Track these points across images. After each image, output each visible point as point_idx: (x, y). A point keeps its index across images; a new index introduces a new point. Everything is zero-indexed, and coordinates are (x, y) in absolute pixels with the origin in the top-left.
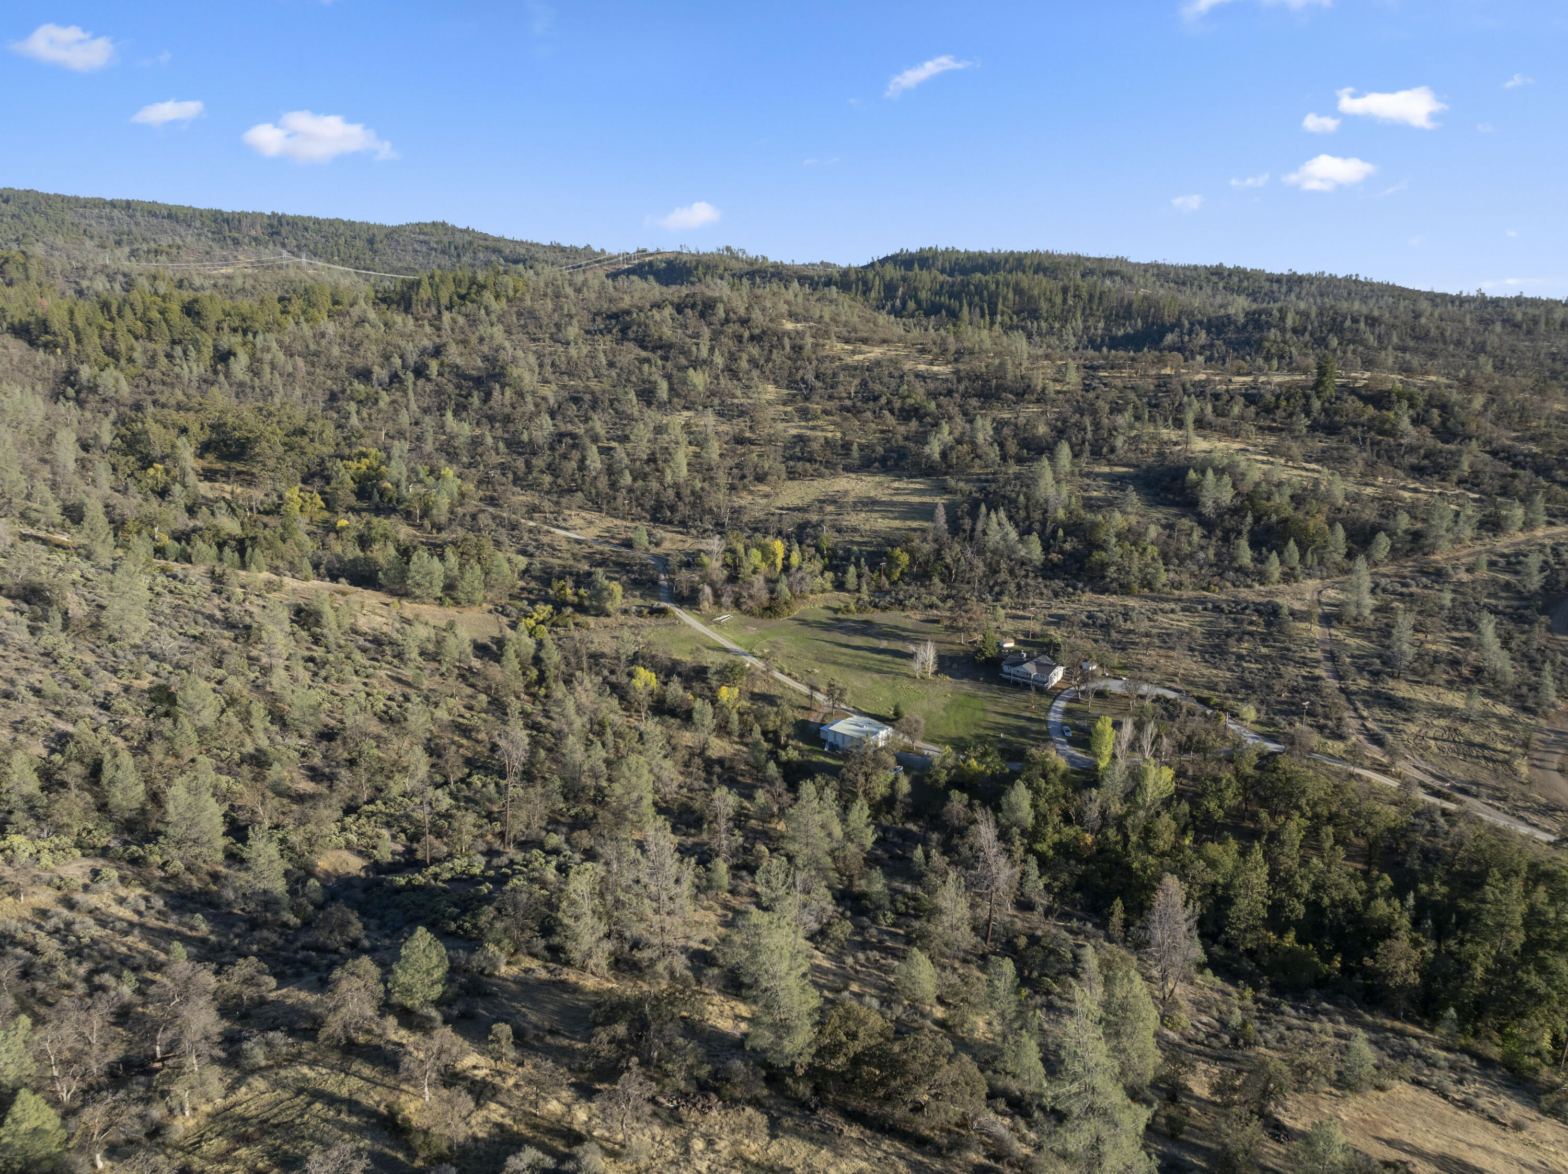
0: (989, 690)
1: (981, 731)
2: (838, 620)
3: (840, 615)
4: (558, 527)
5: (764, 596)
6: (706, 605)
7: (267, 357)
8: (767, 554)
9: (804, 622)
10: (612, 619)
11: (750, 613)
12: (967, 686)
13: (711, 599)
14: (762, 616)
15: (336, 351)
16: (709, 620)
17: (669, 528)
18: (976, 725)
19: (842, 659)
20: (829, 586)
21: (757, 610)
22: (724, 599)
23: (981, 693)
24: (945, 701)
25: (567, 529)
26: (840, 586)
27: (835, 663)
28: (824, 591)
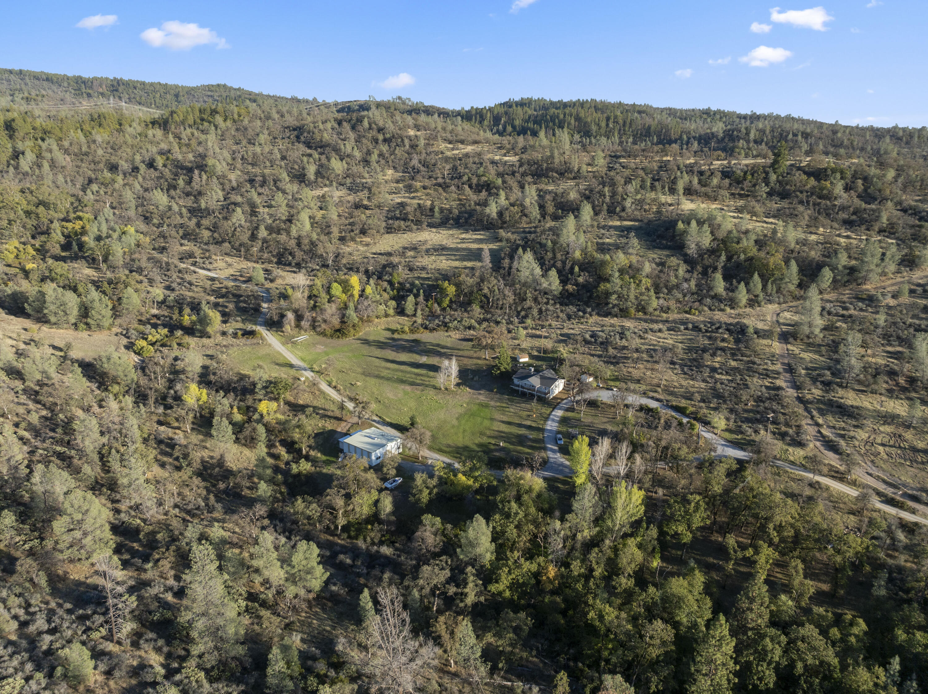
0: (500, 400)
1: (485, 440)
2: (393, 339)
3: (396, 336)
4: (204, 268)
5: (336, 321)
6: (287, 328)
7: (48, 155)
8: (346, 287)
9: (366, 342)
10: (212, 340)
11: (323, 334)
12: (482, 397)
13: (293, 324)
14: (332, 336)
15: (100, 152)
16: (288, 341)
17: (288, 268)
18: (482, 434)
19: (385, 373)
20: (391, 312)
21: (329, 332)
22: (303, 323)
23: (492, 403)
24: (460, 410)
25: (209, 270)
26: (401, 311)
27: (378, 377)
28: (387, 315)
